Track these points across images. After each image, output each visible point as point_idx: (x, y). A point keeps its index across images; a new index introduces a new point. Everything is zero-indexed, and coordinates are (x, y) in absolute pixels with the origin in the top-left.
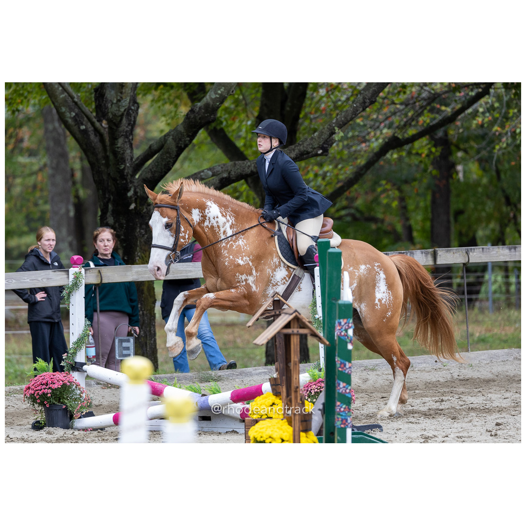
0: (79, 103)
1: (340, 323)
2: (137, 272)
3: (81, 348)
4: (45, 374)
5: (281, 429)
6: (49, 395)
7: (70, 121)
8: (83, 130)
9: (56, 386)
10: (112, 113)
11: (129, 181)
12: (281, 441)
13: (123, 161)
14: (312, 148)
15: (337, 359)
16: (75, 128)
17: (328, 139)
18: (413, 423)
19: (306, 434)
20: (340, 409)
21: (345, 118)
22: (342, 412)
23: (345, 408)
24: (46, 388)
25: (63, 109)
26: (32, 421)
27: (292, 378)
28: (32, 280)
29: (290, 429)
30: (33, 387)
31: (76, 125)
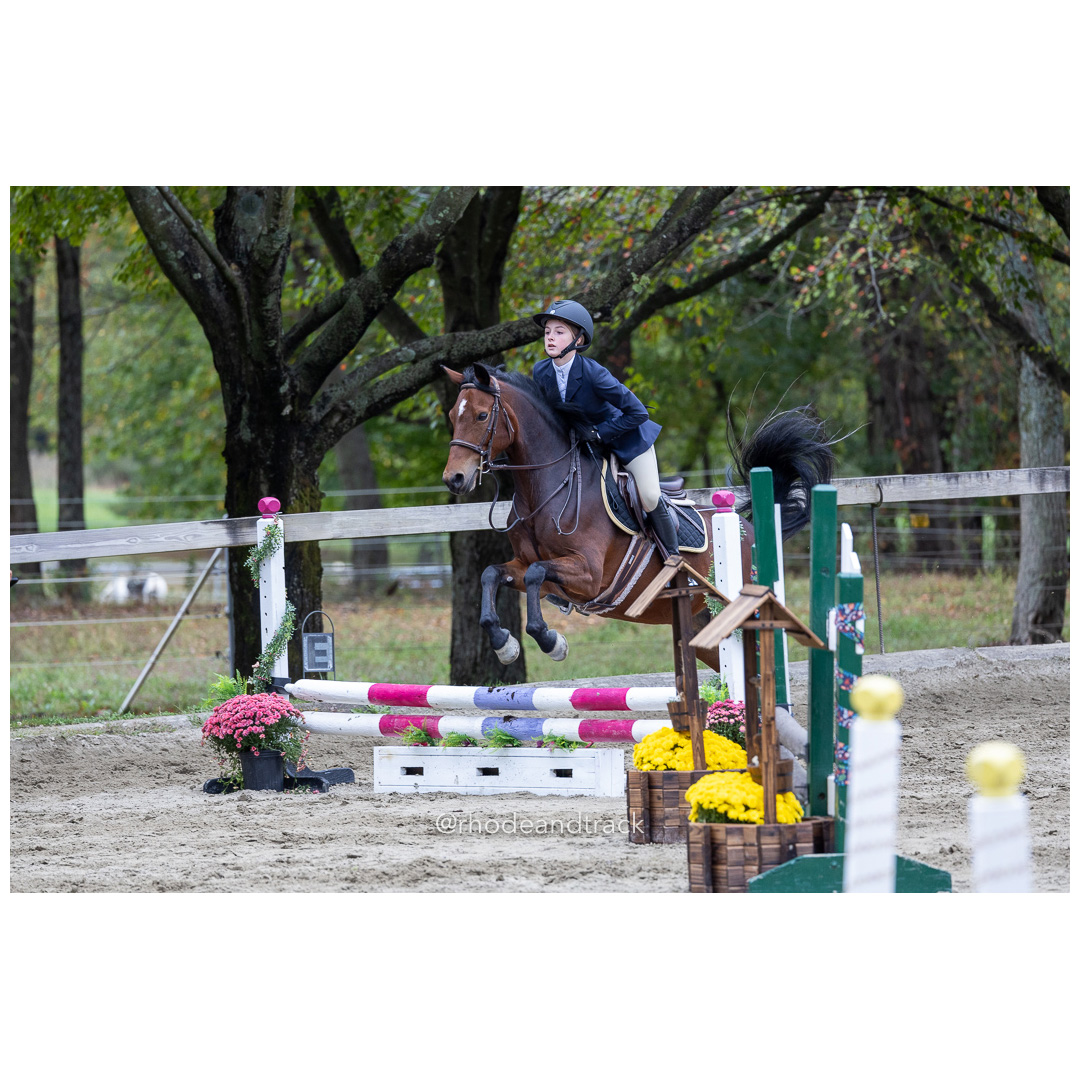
0: (200, 235)
1: (843, 611)
2: (341, 524)
3: (280, 653)
5: (743, 789)
7: (175, 265)
8: (198, 281)
11: (282, 367)
12: (743, 808)
13: (275, 332)
15: (838, 670)
16: (184, 278)
19: (785, 797)
21: (648, 257)
25: (165, 246)
27: (762, 703)
28: (169, 538)
29: (759, 789)
31: (184, 273)
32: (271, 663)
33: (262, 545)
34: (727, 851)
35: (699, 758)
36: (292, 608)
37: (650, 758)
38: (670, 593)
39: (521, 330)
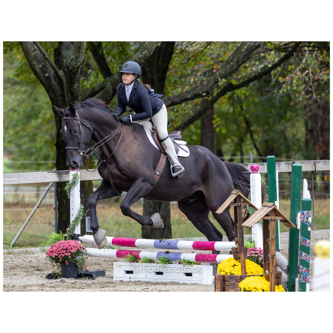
0: (48, 59)
1: (303, 214)
3: (77, 224)
5: (262, 283)
7: (38, 70)
8: (47, 77)
12: (262, 290)
13: (77, 98)
15: (300, 237)
19: (278, 287)
20: (302, 270)
21: (225, 72)
28: (34, 178)
29: (268, 283)
31: (42, 73)
32: (74, 228)
33: (71, 181)
35: (243, 270)
36: (83, 207)
37: (224, 270)
38: (233, 205)
39: (174, 99)
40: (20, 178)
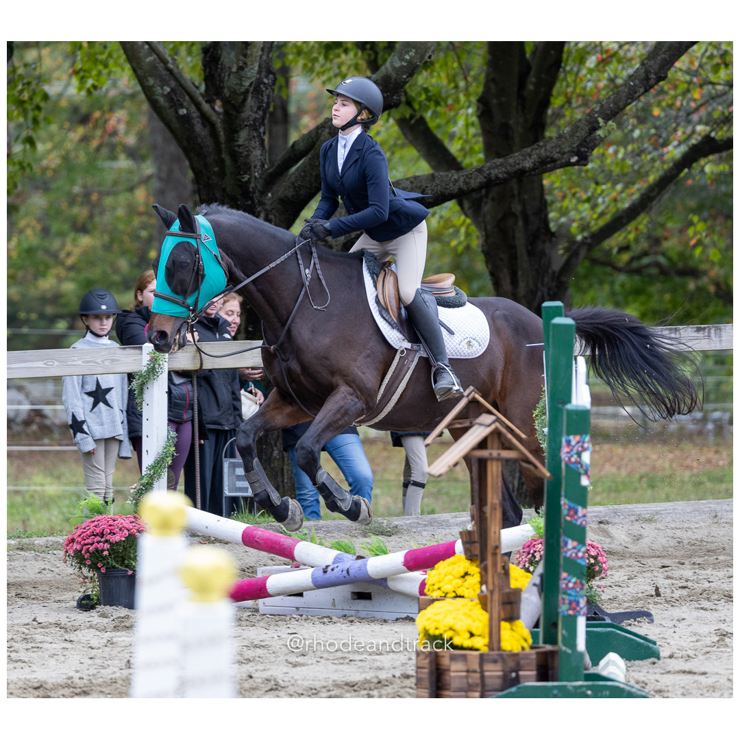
0: (175, 71)
1: (568, 442)
3: (160, 475)
4: (100, 517)
5: (470, 616)
6: (106, 553)
7: (161, 100)
8: (184, 116)
9: (117, 538)
10: (229, 88)
11: (256, 201)
12: (468, 635)
13: (247, 168)
14: (559, 153)
15: (563, 501)
16: (170, 113)
17: (586, 137)
18: (705, 609)
19: (511, 625)
20: (567, 585)
21: (615, 103)
22: (570, 589)
23: (575, 583)
24: (100, 542)
26: (78, 595)
27: (489, 531)
29: (485, 616)
30: (79, 539)
31: (171, 107)
32: (150, 484)
33: (145, 370)
34: (450, 677)
37: (440, 585)
40: (51, 363)
